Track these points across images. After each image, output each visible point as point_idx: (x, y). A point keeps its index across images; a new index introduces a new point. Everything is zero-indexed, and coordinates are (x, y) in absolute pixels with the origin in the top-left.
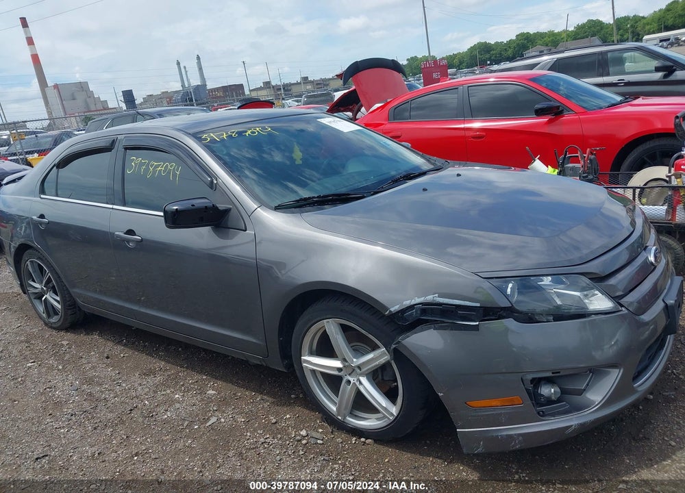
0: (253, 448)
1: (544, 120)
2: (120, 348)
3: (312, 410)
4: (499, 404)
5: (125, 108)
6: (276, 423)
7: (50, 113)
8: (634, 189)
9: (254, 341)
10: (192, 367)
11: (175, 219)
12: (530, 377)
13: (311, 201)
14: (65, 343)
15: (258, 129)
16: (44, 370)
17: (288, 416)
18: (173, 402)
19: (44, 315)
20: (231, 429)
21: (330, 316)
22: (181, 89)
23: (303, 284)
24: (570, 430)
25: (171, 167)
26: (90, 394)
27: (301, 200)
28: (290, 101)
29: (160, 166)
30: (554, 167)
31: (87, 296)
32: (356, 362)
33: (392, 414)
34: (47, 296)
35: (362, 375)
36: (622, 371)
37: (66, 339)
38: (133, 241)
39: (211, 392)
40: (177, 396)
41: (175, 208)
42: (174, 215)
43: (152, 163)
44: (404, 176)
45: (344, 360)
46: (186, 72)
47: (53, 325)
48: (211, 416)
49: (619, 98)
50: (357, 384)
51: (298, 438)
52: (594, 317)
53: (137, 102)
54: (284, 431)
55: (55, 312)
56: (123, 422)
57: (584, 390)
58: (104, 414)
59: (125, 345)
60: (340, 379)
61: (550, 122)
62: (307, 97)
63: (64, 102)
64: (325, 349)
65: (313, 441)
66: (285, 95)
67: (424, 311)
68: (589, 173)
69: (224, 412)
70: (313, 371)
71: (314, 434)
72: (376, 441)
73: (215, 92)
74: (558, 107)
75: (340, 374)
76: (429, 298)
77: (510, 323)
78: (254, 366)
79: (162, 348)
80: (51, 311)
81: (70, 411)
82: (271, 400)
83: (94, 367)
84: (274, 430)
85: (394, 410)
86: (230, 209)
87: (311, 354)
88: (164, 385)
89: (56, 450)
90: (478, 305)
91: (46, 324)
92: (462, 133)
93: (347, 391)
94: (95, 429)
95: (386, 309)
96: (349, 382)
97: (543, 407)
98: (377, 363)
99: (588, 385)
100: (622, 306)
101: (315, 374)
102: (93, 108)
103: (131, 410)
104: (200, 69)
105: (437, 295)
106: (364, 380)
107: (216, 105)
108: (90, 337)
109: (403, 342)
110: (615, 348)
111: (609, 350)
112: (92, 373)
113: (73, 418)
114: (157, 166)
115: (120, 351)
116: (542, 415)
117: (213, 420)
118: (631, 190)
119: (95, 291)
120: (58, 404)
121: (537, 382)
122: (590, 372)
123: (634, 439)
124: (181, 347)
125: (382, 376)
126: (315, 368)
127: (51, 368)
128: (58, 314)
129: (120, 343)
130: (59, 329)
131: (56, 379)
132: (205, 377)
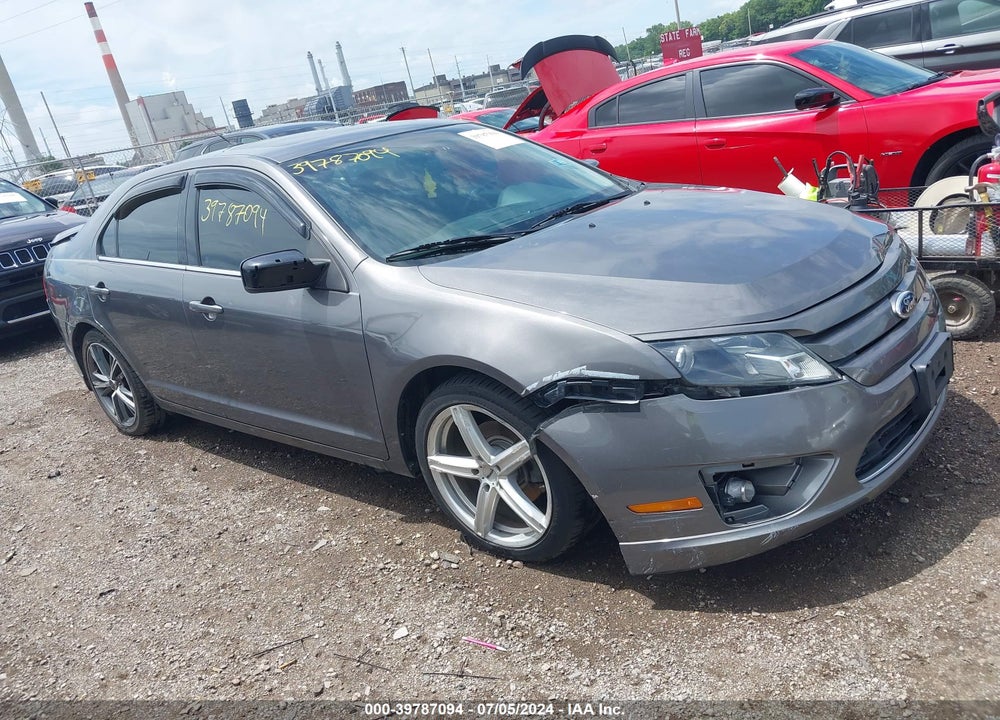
0: (369, 576)
1: (809, 114)
2: (211, 456)
3: (450, 527)
4: (670, 508)
5: (237, 127)
6: (401, 544)
7: (135, 140)
8: (921, 211)
9: (370, 438)
10: (301, 478)
11: (257, 280)
12: (713, 471)
13: (435, 249)
14: (142, 452)
15: (371, 152)
16: (115, 487)
17: (418, 535)
18: (273, 522)
19: (116, 417)
20: (345, 553)
21: (457, 402)
22: (316, 94)
23: (421, 360)
24: (766, 541)
25: (255, 209)
26: (171, 515)
27: (422, 247)
28: (470, 103)
29: (242, 210)
30: (814, 184)
31: (170, 391)
32: (494, 459)
33: (541, 527)
34: (118, 392)
35: (501, 476)
36: (838, 461)
37: (144, 447)
38: (212, 312)
39: (323, 508)
40: (279, 515)
41: (254, 265)
42: (254, 276)
43: (232, 205)
44: (572, 209)
45: (479, 458)
46: (322, 68)
47: (129, 431)
48: (320, 539)
49: (930, 75)
50: (498, 488)
51: (428, 561)
52: (798, 389)
53: (254, 117)
54: (411, 553)
55: (130, 415)
56: (208, 548)
57: (789, 488)
58: (185, 539)
59: (217, 453)
60: (477, 483)
61: (820, 117)
62: (492, 96)
63: (153, 123)
64: (456, 445)
65: (445, 565)
66: (467, 93)
67: (570, 389)
68: (862, 192)
69: (336, 533)
70: (445, 476)
71: (448, 556)
72: (526, 563)
73: (365, 95)
74: (831, 94)
75: (476, 477)
76: (576, 371)
77: (680, 401)
78: (382, 474)
79: (266, 455)
80: (123, 411)
81: (145, 536)
82: (400, 515)
83: (176, 482)
84: (397, 551)
85: (544, 520)
86: (328, 264)
87: (440, 451)
88: (265, 501)
89: (126, 583)
90: (637, 377)
91: (120, 430)
92: (692, 141)
93: (486, 499)
94: (175, 557)
95: (522, 388)
96: (488, 486)
97: (730, 511)
98: (518, 460)
99: (793, 481)
100: (842, 374)
101: (448, 479)
102: (193, 129)
103: (220, 534)
104: (342, 63)
105: (585, 367)
106: (505, 483)
107: (366, 115)
108: (175, 444)
109: (545, 430)
110: (837, 432)
111: (830, 434)
112: (172, 490)
113: (148, 544)
114: (238, 210)
115: (210, 461)
116: (730, 522)
117: (322, 542)
118: (916, 213)
119: (181, 384)
120: (131, 529)
121: (723, 479)
122: (797, 464)
123: (870, 555)
124: (290, 453)
125: (529, 476)
126: (444, 470)
127: (124, 484)
128: (131, 415)
129: (211, 450)
130: (135, 435)
131: (130, 497)
132: (316, 490)
